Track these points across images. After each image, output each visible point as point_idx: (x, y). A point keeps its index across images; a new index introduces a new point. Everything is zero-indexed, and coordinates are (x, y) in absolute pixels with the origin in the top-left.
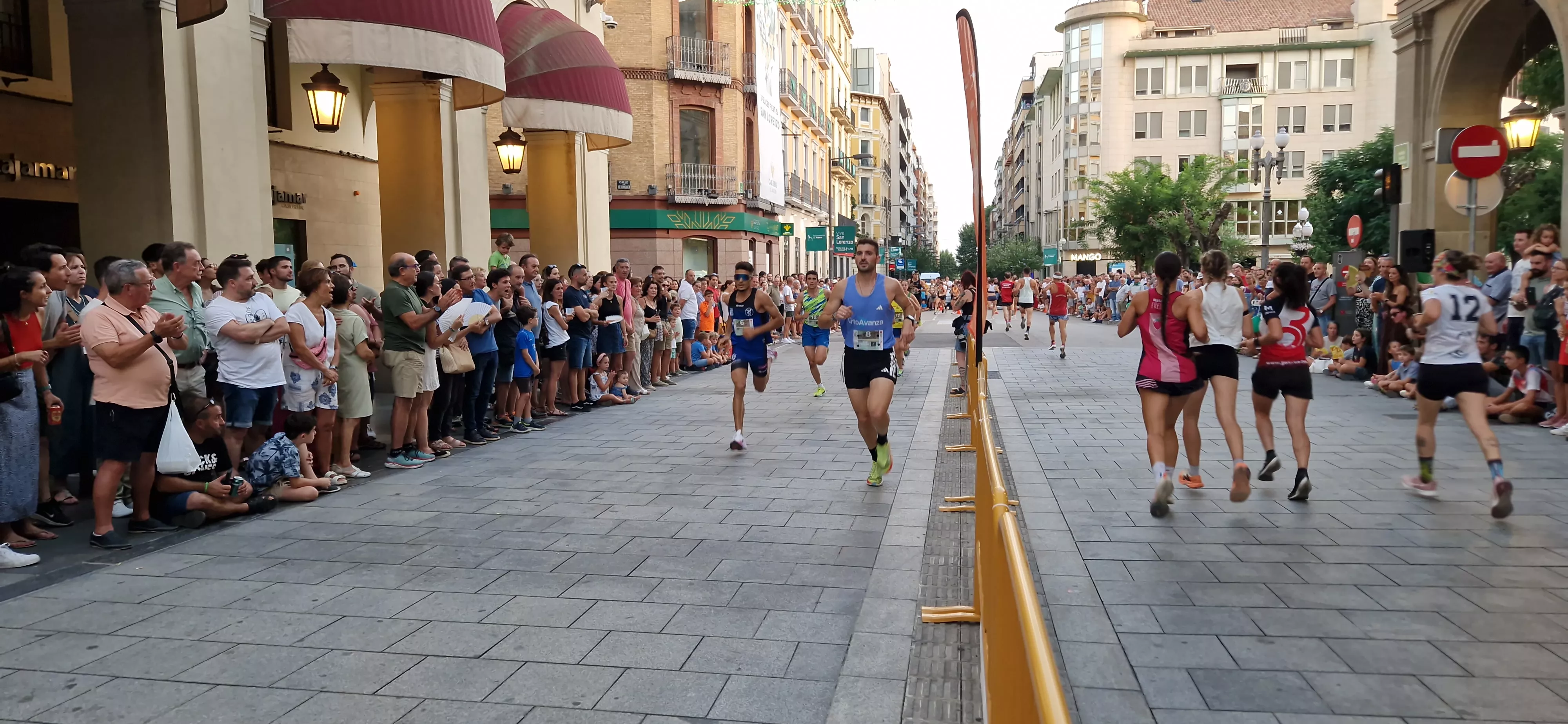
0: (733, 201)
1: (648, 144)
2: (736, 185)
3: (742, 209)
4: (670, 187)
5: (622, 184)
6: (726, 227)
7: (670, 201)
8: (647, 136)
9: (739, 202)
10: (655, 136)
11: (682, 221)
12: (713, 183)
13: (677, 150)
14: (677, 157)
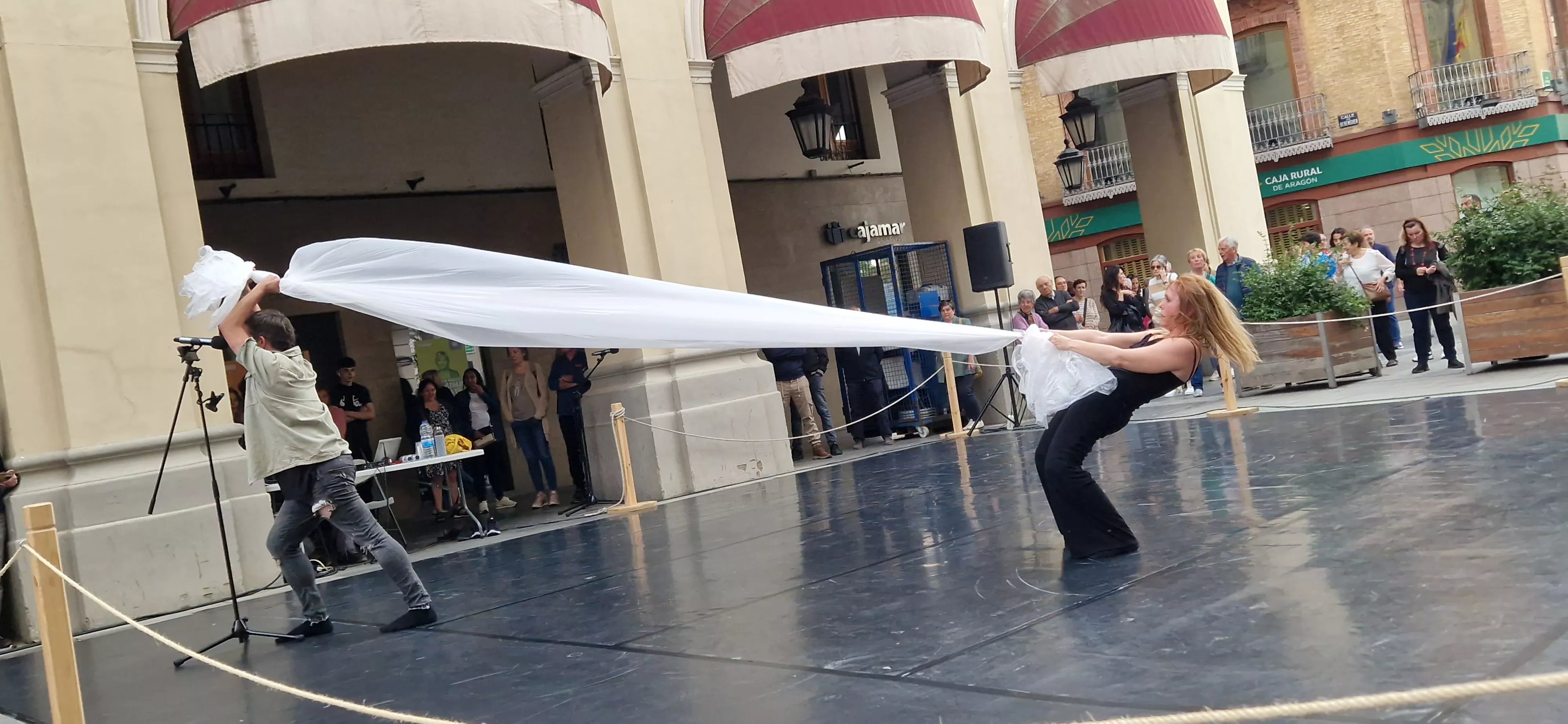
0: (1533, 102)
1: (1376, 56)
2: (1536, 77)
3: (1551, 109)
4: (1419, 105)
5: (1345, 120)
6: (1526, 142)
7: (1421, 126)
8: (1374, 45)
9: (1543, 102)
10: (1385, 43)
11: (1447, 150)
12: (1493, 83)
13: (1424, 52)
14: (1425, 63)
